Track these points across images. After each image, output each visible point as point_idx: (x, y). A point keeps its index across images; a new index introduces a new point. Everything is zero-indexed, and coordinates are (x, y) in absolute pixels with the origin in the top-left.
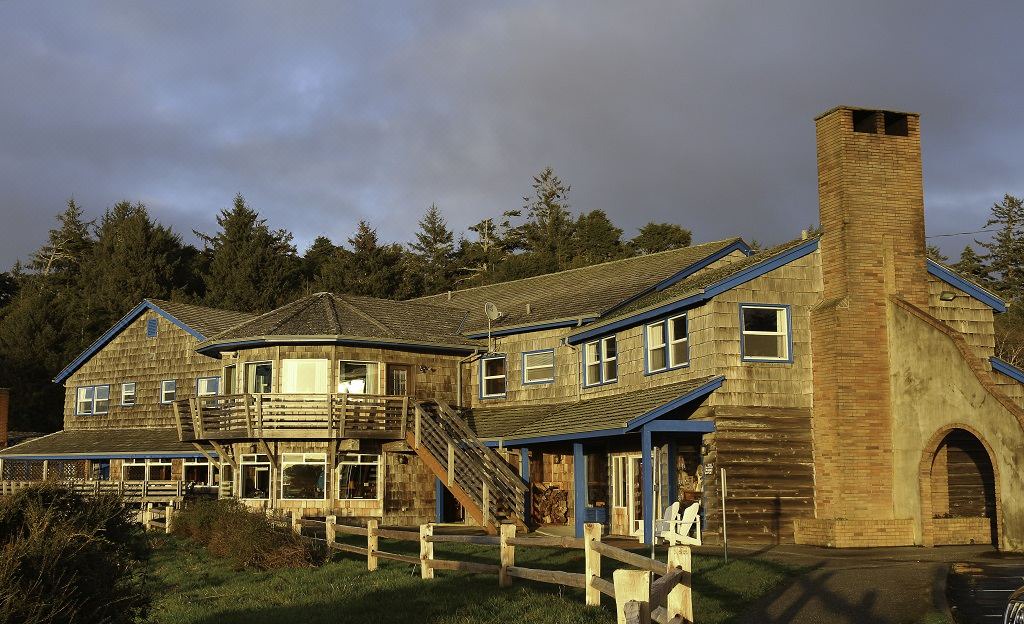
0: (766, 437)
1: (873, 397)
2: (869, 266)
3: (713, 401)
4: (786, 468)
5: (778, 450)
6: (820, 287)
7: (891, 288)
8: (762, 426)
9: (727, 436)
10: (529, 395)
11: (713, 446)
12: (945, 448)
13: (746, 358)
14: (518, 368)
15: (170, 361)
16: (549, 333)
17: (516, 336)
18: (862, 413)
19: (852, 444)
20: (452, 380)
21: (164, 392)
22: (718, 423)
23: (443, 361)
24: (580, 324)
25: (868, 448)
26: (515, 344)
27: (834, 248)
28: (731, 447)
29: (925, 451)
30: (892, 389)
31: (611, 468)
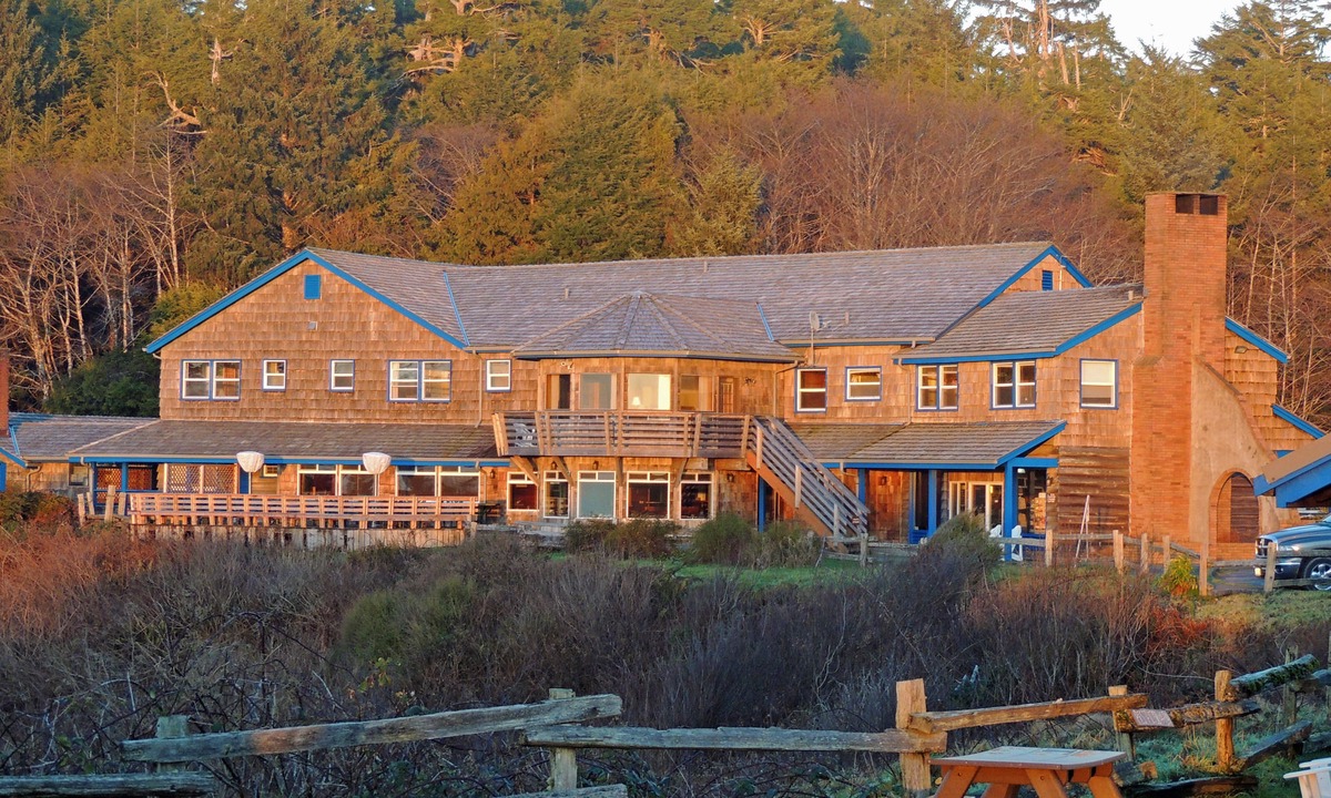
0: (1096, 472)
1: (1178, 441)
2: (1181, 331)
3: (1057, 441)
4: (1109, 498)
5: (1104, 483)
6: (1142, 344)
7: (1196, 350)
8: (1093, 463)
9: (1068, 471)
10: (852, 413)
11: (1056, 480)
12: (1230, 481)
13: (1083, 405)
14: (840, 383)
15: (343, 335)
16: (878, 350)
17: (839, 348)
18: (1169, 455)
19: (1161, 481)
20: (769, 392)
21: (334, 375)
22: (1061, 461)
23: (762, 371)
24: (914, 346)
25: (1172, 484)
26: (837, 357)
27: (1153, 312)
28: (1070, 481)
29: (1215, 488)
30: (1193, 436)
31: (948, 492)
